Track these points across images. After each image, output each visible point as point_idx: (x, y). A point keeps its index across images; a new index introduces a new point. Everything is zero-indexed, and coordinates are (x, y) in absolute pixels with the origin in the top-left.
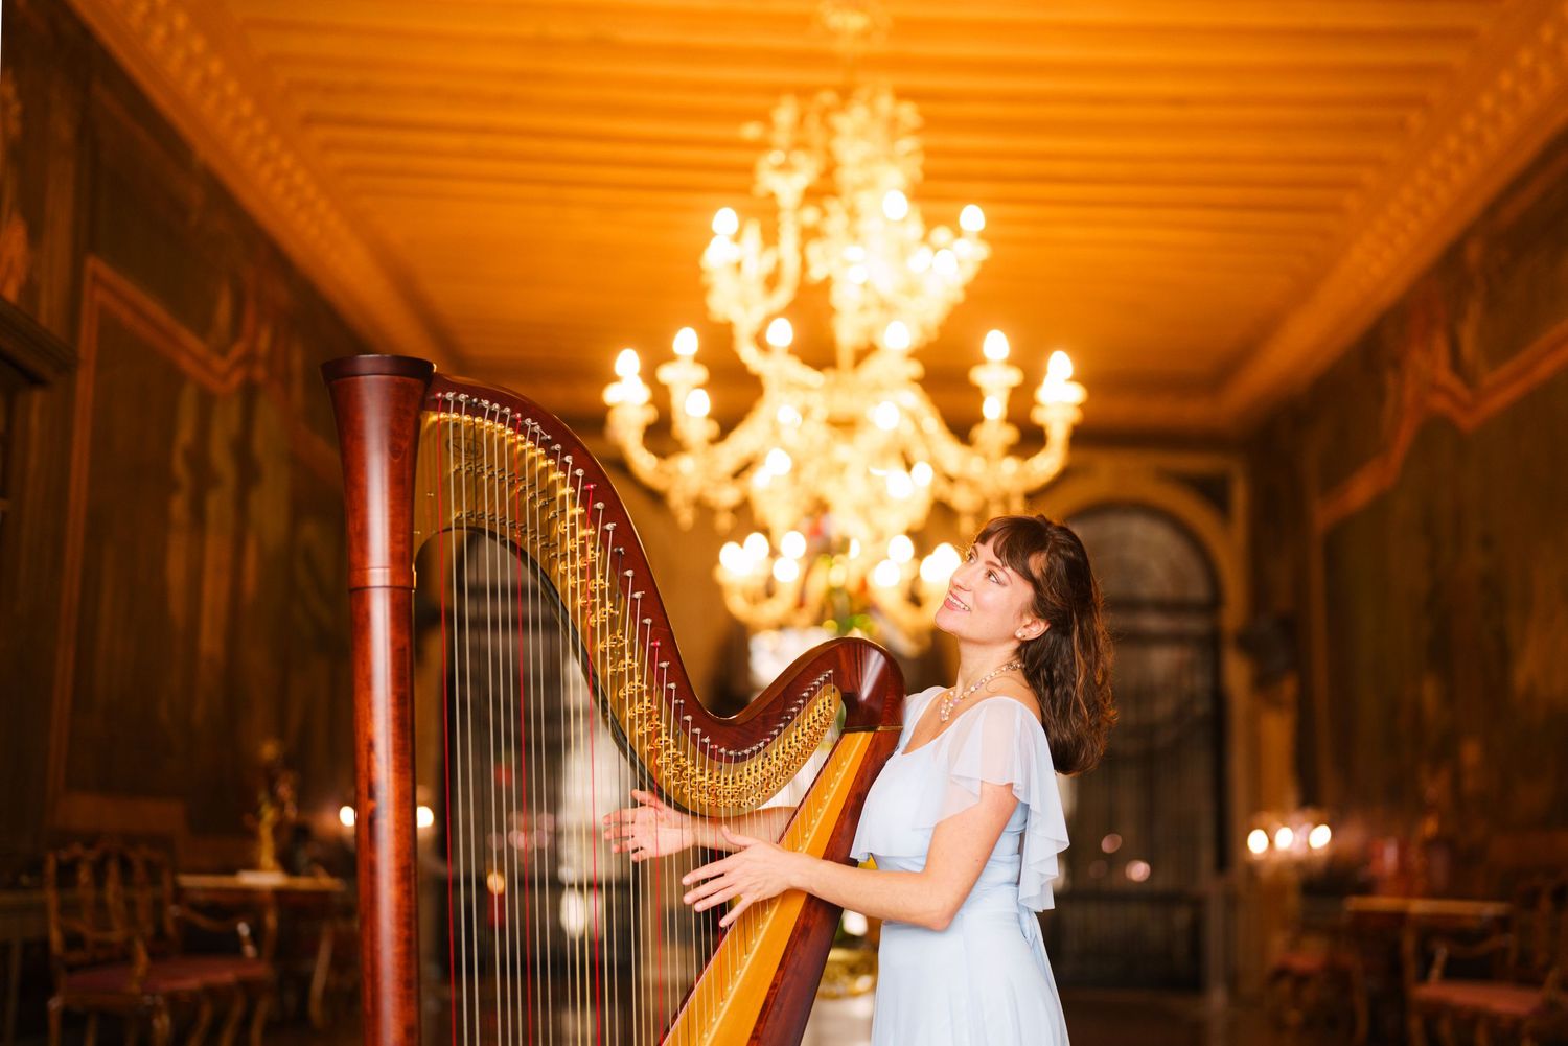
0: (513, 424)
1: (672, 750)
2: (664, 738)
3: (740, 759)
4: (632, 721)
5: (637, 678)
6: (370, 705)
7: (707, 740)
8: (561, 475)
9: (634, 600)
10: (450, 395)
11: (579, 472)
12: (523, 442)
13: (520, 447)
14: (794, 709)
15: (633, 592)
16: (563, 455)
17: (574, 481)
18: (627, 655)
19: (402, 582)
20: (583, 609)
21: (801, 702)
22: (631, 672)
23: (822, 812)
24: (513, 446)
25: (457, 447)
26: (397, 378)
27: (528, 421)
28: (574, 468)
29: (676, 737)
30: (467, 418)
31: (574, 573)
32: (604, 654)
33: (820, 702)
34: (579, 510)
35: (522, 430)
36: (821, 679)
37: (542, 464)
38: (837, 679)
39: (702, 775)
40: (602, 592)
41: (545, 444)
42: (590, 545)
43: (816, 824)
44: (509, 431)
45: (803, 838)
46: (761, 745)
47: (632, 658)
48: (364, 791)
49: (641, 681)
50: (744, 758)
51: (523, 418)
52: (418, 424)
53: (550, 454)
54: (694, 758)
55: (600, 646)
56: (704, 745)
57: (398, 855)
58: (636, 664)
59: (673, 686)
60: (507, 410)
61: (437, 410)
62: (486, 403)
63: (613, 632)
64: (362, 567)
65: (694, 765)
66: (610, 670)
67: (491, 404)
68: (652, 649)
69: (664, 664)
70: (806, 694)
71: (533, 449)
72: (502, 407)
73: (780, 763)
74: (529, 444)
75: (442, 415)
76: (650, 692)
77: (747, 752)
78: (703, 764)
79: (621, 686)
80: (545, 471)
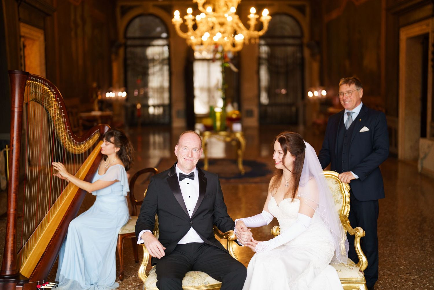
0: (43, 83)
1: (68, 142)
2: (67, 139)
3: (80, 144)
4: (61, 136)
5: (62, 129)
6: (14, 131)
7: (74, 140)
8: (51, 93)
9: (63, 115)
10: (32, 78)
11: (55, 93)
12: (45, 87)
13: (44, 88)
14: (91, 136)
15: (63, 114)
16: (52, 89)
17: (54, 94)
18: (61, 125)
19: (21, 110)
20: (54, 117)
21: (92, 135)
22: (62, 128)
23: (95, 154)
24: (43, 87)
25: (32, 87)
26: (22, 75)
27: (46, 83)
28: (54, 92)
29: (69, 140)
30: (35, 82)
31: (53, 110)
32: (57, 124)
33: (96, 135)
34: (54, 99)
35: (45, 84)
36: (97, 131)
37: (48, 91)
38: (100, 131)
39: (73, 146)
40: (57, 114)
41: (48, 87)
42: (56, 105)
43: (93, 156)
44: (42, 85)
45: (91, 159)
46: (84, 142)
47: (62, 125)
48: (11, 146)
49: (63, 129)
50: (81, 144)
51: (45, 82)
52: (26, 82)
53: (50, 89)
54: (72, 143)
55: (56, 123)
56: (74, 142)
57: (17, 157)
58: (63, 127)
59: (69, 131)
60: (42, 81)
61: (29, 80)
62: (38, 80)
63: (59, 120)
64: (14, 107)
65: (72, 145)
66: (58, 127)
67: (39, 80)
68: (66, 124)
69: (68, 127)
70: (93, 133)
71: (47, 88)
72: (41, 80)
73: (88, 145)
74: (46, 87)
75: (30, 82)
76: (65, 132)
77: (82, 143)
78: (73, 144)
79: (60, 130)
80: (49, 92)
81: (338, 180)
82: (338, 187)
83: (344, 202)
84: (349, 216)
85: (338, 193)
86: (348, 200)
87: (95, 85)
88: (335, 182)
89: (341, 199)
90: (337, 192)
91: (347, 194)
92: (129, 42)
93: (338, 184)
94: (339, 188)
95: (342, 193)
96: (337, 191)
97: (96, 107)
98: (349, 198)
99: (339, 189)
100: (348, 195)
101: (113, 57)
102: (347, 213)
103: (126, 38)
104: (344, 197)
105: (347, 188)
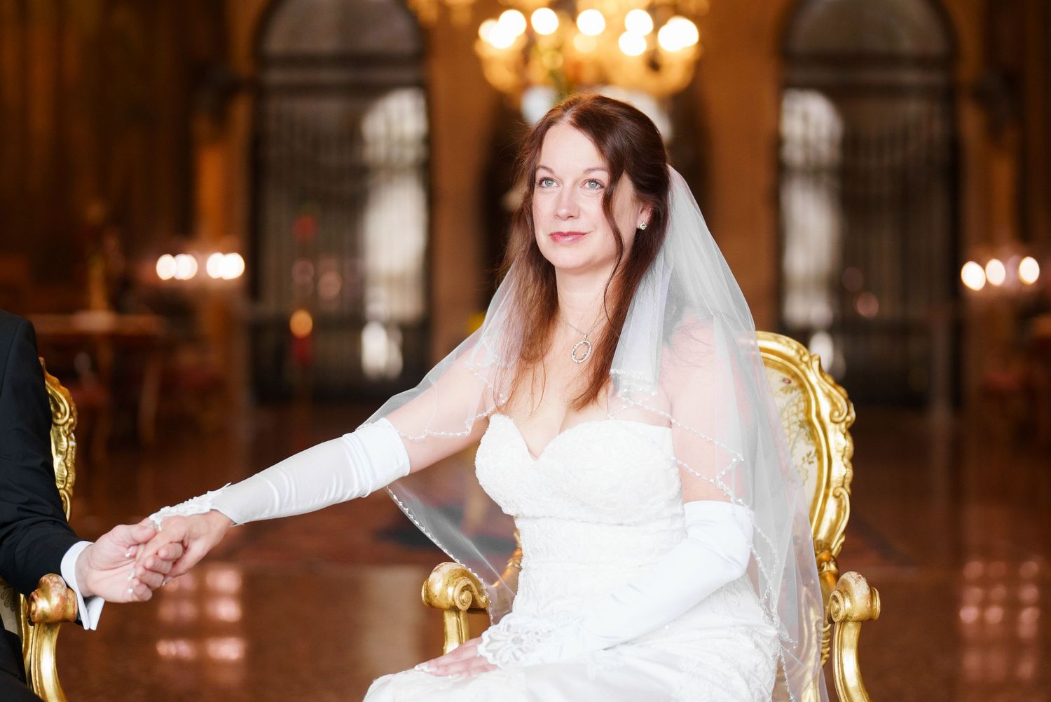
81: (795, 376)
82: (797, 405)
83: (820, 478)
84: (843, 544)
85: (793, 436)
86: (841, 470)
87: (95, 211)
88: (783, 385)
89: (806, 465)
90: (787, 431)
91: (839, 443)
92: (276, 77)
93: (794, 393)
94: (797, 415)
95: (812, 435)
96: (785, 424)
97: (97, 295)
98: (846, 460)
99: (802, 416)
100: (841, 448)
101: (202, 126)
102: (832, 531)
103: (261, 59)
104: (820, 458)
105: (836, 414)
